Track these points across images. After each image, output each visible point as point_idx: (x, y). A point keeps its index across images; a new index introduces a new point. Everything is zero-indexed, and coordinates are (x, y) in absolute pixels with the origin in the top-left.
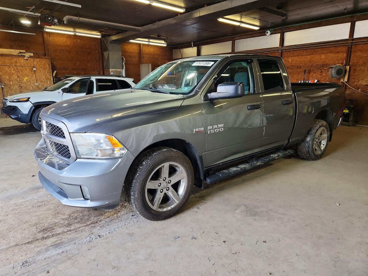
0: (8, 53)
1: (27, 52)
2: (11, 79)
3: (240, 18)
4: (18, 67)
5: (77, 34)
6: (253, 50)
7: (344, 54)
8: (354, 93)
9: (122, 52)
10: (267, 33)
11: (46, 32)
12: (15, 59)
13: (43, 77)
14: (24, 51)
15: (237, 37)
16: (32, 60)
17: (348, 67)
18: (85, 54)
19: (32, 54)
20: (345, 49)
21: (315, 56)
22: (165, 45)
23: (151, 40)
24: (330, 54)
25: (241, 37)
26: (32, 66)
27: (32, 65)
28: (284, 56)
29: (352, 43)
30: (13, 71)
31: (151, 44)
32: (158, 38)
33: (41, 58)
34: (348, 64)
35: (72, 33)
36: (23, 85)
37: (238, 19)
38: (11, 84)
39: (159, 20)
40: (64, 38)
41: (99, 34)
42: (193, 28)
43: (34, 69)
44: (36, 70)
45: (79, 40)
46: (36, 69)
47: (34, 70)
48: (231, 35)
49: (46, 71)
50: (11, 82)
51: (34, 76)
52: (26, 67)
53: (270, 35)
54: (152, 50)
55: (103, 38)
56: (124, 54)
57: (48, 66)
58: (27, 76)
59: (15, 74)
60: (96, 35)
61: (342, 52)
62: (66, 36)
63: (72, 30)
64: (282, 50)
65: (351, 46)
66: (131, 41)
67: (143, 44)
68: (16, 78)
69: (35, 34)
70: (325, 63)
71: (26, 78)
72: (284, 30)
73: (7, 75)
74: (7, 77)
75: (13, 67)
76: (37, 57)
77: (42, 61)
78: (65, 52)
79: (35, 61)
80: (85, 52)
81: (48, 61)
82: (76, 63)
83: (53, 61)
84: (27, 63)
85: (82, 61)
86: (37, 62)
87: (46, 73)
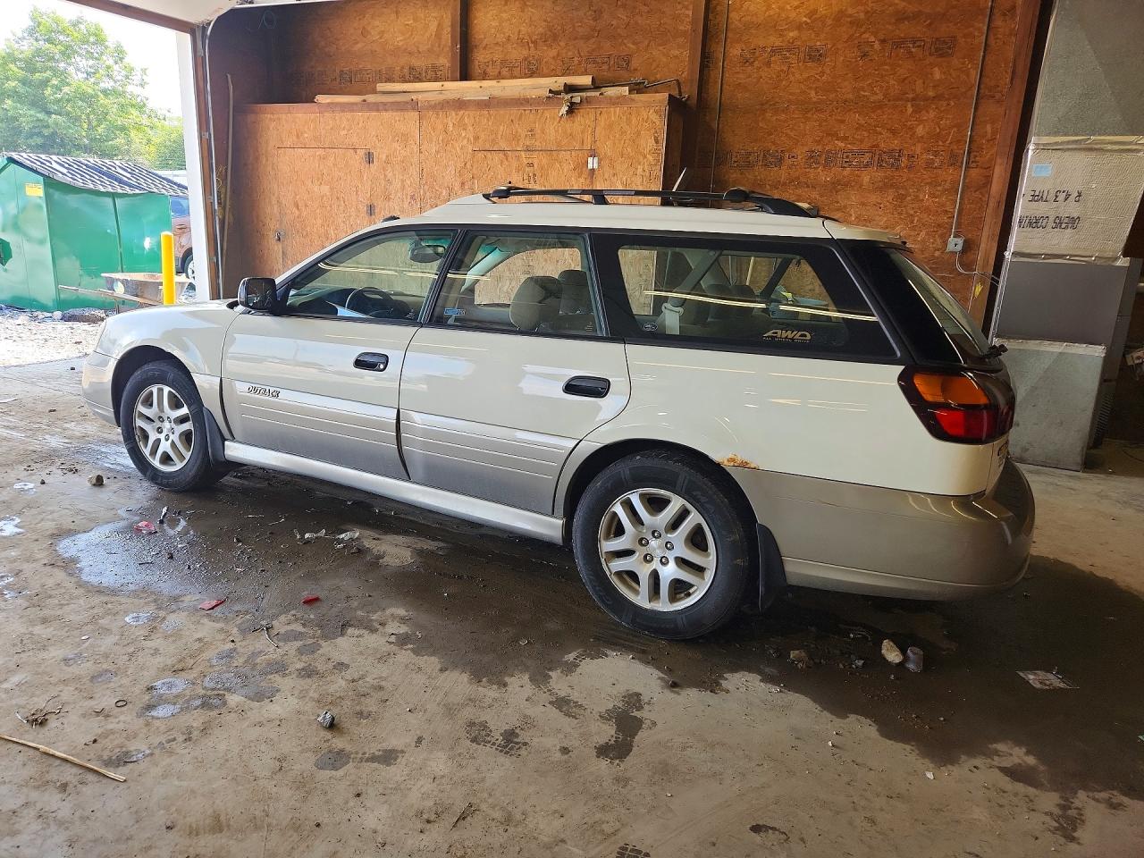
4: (535, 155)
12: (529, 117)
14: (587, 80)
16: (590, 115)
19: (624, 91)
26: (585, 148)
27: (587, 144)
30: (514, 176)
33: (629, 104)
43: (592, 163)
44: (595, 167)
46: (599, 163)
47: (590, 166)
49: (640, 171)
52: (564, 157)
75: (518, 159)
76: (611, 98)
77: (629, 122)
78: (793, 59)
79: (602, 121)
80: (918, 44)
81: (654, 117)
82: (843, 122)
83: (719, 117)
84: (569, 131)
85: (880, 107)
86: (610, 127)
87: (638, 180)
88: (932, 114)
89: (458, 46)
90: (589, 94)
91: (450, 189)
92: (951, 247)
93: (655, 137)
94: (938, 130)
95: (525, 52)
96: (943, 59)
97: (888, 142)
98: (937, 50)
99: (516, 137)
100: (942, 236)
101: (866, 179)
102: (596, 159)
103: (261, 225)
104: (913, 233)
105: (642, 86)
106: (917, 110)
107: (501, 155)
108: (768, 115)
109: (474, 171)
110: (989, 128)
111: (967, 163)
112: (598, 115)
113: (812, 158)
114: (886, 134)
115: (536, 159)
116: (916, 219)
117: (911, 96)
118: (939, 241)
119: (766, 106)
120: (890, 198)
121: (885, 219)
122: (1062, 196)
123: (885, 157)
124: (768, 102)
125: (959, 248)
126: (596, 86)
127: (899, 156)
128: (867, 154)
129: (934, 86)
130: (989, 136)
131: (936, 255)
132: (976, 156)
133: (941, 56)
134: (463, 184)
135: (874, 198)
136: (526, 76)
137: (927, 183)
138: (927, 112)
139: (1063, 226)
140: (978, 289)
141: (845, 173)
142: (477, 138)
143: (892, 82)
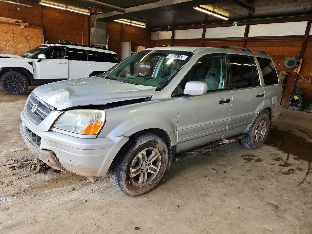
0: (6, 21)
1: (23, 22)
2: (7, 45)
3: (213, 8)
4: (14, 34)
5: (68, 10)
6: (220, 38)
7: (299, 48)
8: (304, 82)
9: (107, 29)
10: (234, 24)
11: (42, 6)
12: (12, 27)
14: (21, 21)
15: (208, 25)
16: (27, 29)
17: (301, 60)
18: (74, 29)
19: (28, 24)
20: (300, 44)
21: (274, 47)
22: (144, 27)
23: (133, 22)
24: (287, 47)
25: (211, 26)
27: (27, 34)
28: (247, 45)
29: (307, 39)
30: (9, 38)
31: (132, 24)
32: (139, 19)
33: (36, 28)
34: (302, 57)
35: (64, 9)
36: (17, 51)
37: (211, 9)
38: (7, 49)
39: (142, 4)
40: (57, 13)
41: (88, 11)
42: (171, 13)
43: (28, 38)
44: (30, 38)
45: (70, 16)
46: (30, 37)
48: (202, 23)
49: (39, 40)
50: (8, 47)
51: (28, 43)
52: (21, 35)
53: (237, 26)
54: (133, 30)
55: (91, 16)
56: (108, 31)
57: (41, 35)
58: (22, 43)
59: (12, 41)
60: (85, 12)
61: (298, 46)
62: (59, 11)
63: (64, 6)
64: (246, 40)
65: (306, 42)
66: (115, 20)
67: (126, 25)
68: (12, 44)
69: (31, 6)
70: (282, 55)
71: (21, 45)
72: (249, 23)
73: (4, 41)
74: (4, 43)
75: (10, 34)
79: (30, 30)
84: (22, 31)
86: (32, 32)
87: (39, 42)
107: (5, 33)
129: (77, 33)
130: (85, 41)
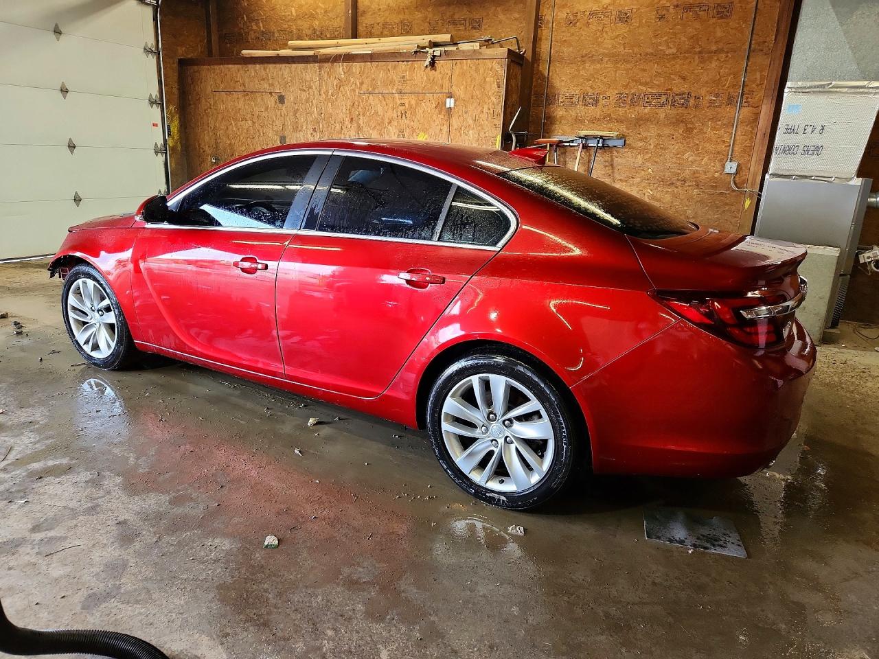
4: (405, 97)
12: (402, 69)
13: (470, 132)
16: (448, 65)
26: (444, 91)
27: (445, 88)
30: (390, 113)
33: (478, 56)
43: (450, 103)
44: (452, 106)
46: (455, 103)
47: (448, 106)
49: (486, 110)
51: (445, 129)
52: (427, 97)
57: (495, 86)
58: (425, 131)
59: (396, 124)
68: (395, 137)
71: (422, 137)
73: (375, 127)
75: (393, 99)
76: (463, 52)
77: (477, 70)
78: (607, 20)
79: (457, 69)
80: (704, 8)
81: (497, 67)
82: (644, 70)
83: (549, 67)
84: (432, 78)
85: (674, 58)
86: (463, 74)
87: (484, 116)
88: (714, 64)
89: (350, 12)
90: (447, 49)
91: (343, 123)
92: (727, 170)
93: (497, 82)
94: (719, 77)
95: (401, 16)
96: (723, 20)
97: (680, 87)
98: (718, 13)
99: (392, 83)
100: (721, 160)
101: (662, 116)
102: (452, 100)
103: (202, 151)
104: (698, 159)
105: (490, 42)
106: (702, 61)
107: (380, 96)
108: (587, 65)
109: (360, 110)
110: (758, 75)
111: (741, 103)
112: (454, 65)
113: (621, 99)
114: (678, 81)
115: (406, 100)
116: (701, 147)
117: (698, 49)
118: (718, 165)
119: (586, 58)
120: (681, 131)
121: (677, 147)
122: (809, 129)
123: (676, 98)
124: (586, 55)
125: (734, 170)
126: (453, 43)
127: (688, 97)
128: (663, 96)
129: (716, 42)
130: (758, 82)
131: (716, 176)
132: (747, 98)
133: (722, 18)
134: (352, 119)
135: (667, 131)
136: (402, 35)
137: (710, 119)
138: (711, 62)
139: (810, 153)
140: (748, 203)
141: (646, 111)
142: (362, 83)
143: (683, 39)
